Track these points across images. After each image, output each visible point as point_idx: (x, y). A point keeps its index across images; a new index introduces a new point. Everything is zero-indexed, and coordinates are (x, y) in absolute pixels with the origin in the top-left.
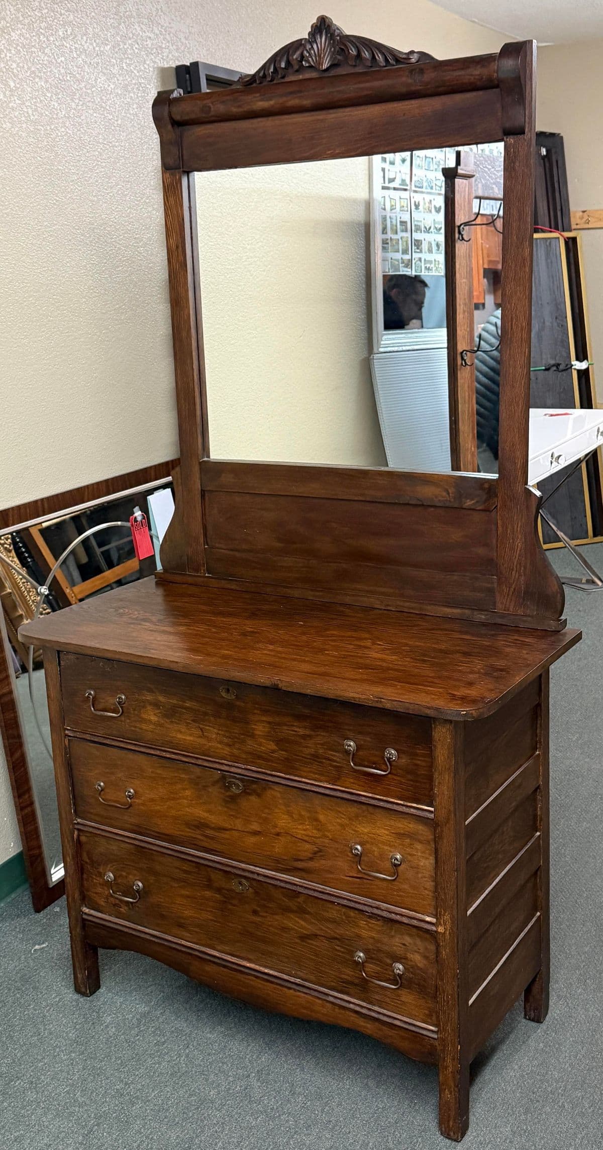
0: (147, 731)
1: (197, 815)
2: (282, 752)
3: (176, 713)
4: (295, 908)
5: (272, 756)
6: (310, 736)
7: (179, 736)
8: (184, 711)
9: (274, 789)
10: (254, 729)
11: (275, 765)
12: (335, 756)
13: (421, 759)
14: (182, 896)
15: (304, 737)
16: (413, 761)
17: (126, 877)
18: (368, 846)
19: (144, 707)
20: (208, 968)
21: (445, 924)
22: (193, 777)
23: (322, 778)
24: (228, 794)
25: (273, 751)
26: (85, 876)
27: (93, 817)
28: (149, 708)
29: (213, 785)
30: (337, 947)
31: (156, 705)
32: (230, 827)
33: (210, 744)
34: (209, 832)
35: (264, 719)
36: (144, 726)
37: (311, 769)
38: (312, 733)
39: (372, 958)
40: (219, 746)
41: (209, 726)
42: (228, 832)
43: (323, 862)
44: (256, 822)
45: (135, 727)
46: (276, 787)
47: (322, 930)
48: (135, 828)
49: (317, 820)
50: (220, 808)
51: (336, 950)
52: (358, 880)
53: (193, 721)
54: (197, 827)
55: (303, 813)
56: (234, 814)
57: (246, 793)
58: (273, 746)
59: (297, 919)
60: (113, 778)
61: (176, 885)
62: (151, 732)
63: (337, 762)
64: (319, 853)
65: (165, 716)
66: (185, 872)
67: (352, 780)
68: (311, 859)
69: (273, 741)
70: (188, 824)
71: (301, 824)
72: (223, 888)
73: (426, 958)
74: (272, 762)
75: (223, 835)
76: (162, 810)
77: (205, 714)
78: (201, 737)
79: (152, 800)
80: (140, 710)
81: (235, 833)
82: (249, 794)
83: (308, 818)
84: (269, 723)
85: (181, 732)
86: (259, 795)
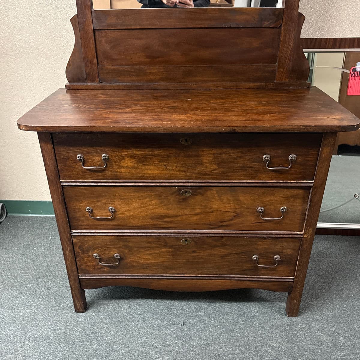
0: (126, 173)
1: (160, 212)
2: (220, 169)
3: (147, 159)
4: (219, 245)
5: (213, 172)
6: (241, 157)
7: (149, 172)
8: (153, 157)
9: (212, 190)
10: (203, 159)
11: (215, 177)
12: (255, 165)
13: (311, 157)
14: (147, 254)
15: (236, 158)
16: (307, 159)
17: (108, 254)
18: (268, 207)
19: (123, 159)
20: (162, 282)
21: (308, 233)
22: (157, 193)
23: (246, 178)
24: (182, 197)
25: (215, 170)
26: (78, 259)
27: (84, 227)
28: (127, 159)
29: (171, 195)
30: (243, 257)
31: (133, 156)
32: (181, 214)
33: (171, 173)
34: (166, 219)
35: (211, 152)
36: (123, 171)
37: (239, 175)
38: (243, 155)
39: (262, 257)
40: (177, 173)
41: (171, 163)
42: (180, 217)
43: (239, 219)
44: (198, 208)
45: (116, 172)
46: (214, 188)
47: (234, 251)
48: (114, 227)
49: (238, 200)
50: (175, 206)
51: (243, 258)
52: (259, 224)
53: (159, 162)
54: (159, 218)
55: (230, 198)
56: (184, 207)
57: (193, 195)
58: (215, 167)
59: (220, 249)
60: (99, 204)
61: (143, 250)
62: (128, 173)
63: (256, 168)
64: (238, 215)
65: (138, 162)
66: (150, 242)
67: (264, 176)
68: (231, 220)
69: (215, 164)
70: (152, 218)
71: (228, 204)
72: (174, 245)
73: (294, 249)
74: (213, 175)
75: (176, 219)
76: (135, 214)
77: (169, 156)
78: (165, 170)
79: (128, 210)
80: (120, 162)
81: (184, 217)
82: (196, 195)
83: (233, 200)
84: (213, 154)
85: (150, 170)
86: (202, 195)
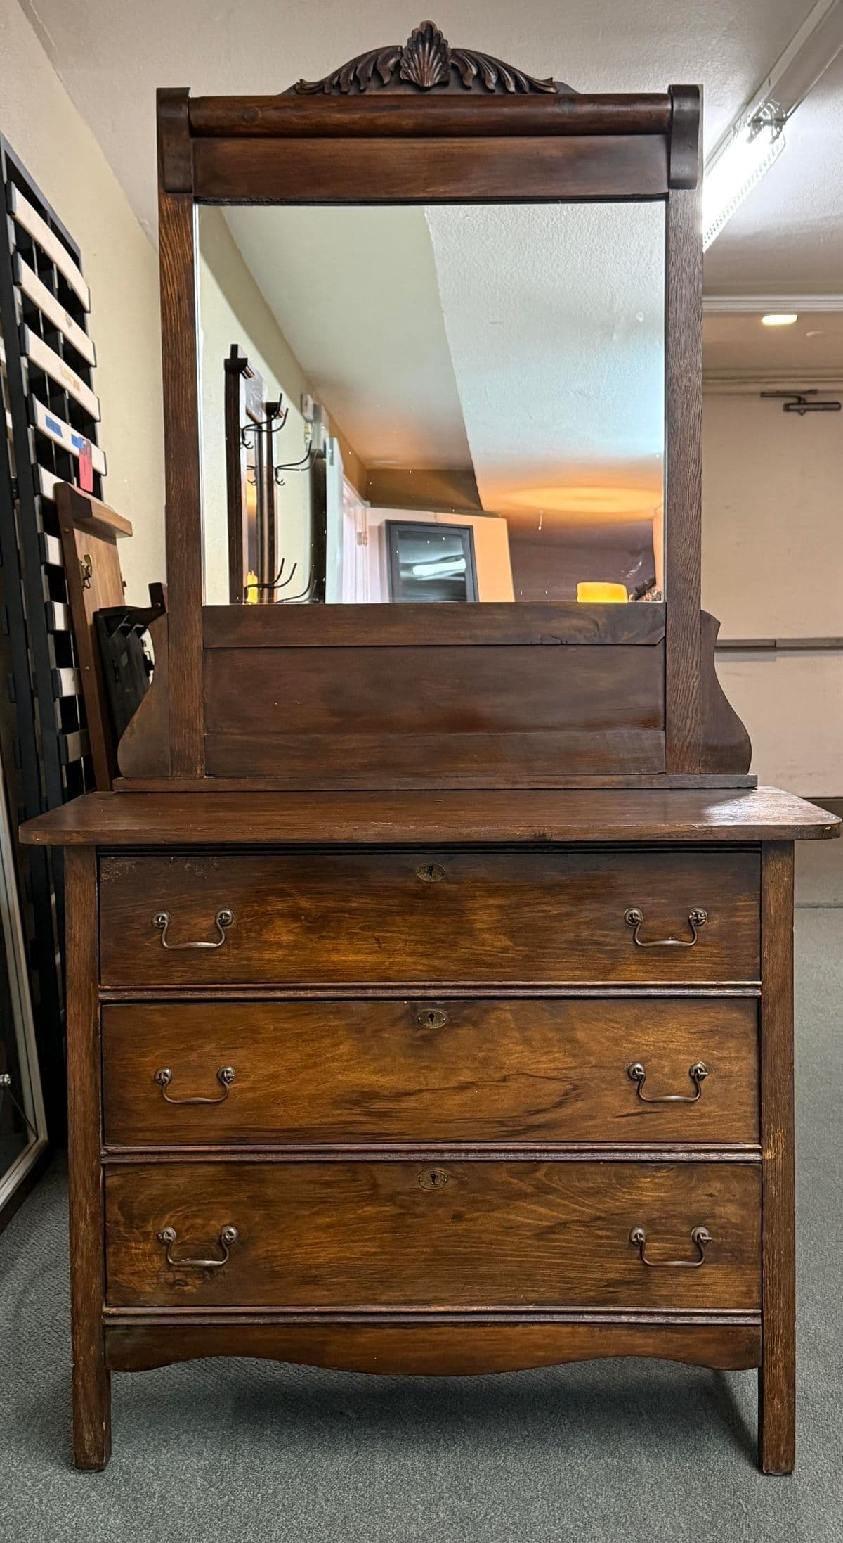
0: (274, 961)
1: (359, 1082)
2: (520, 948)
3: (331, 921)
4: (530, 1190)
5: (502, 958)
6: (568, 915)
7: (335, 958)
8: (347, 916)
9: (502, 1009)
10: (473, 922)
11: (509, 970)
12: (607, 936)
13: (742, 914)
14: (318, 1228)
15: (557, 918)
16: (733, 919)
17: (204, 1226)
18: (654, 1062)
19: (270, 922)
20: (362, 1338)
21: (776, 1145)
22: (354, 1020)
23: (587, 974)
24: (419, 1034)
25: (505, 950)
26: (111, 1249)
27: (140, 1135)
28: (279, 922)
29: (393, 1026)
30: (600, 1233)
31: (294, 915)
32: (418, 1088)
33: (391, 960)
34: (378, 1105)
35: (492, 902)
36: (267, 955)
37: (568, 964)
38: (574, 909)
39: (657, 1232)
40: (409, 959)
41: (392, 931)
42: (413, 1098)
43: (580, 1104)
44: (467, 1068)
45: (249, 959)
46: (506, 1005)
47: (575, 1211)
48: (231, 1134)
49: (571, 1040)
50: (402, 1060)
51: (601, 1237)
52: (636, 1118)
53: (362, 928)
54: (356, 1103)
55: (550, 1035)
56: (426, 1064)
57: (452, 1025)
58: (505, 942)
59: (532, 1207)
60: (194, 1056)
61: (306, 1213)
62: (280, 961)
63: (611, 945)
64: (575, 1091)
65: (309, 930)
66: (329, 1184)
67: (633, 968)
68: (559, 1105)
69: (504, 934)
70: (337, 1103)
71: (546, 1053)
72: (399, 1193)
73: (743, 1205)
74: (502, 966)
75: (404, 1105)
76: (289, 1090)
77: (388, 913)
78: (376, 952)
79: (273, 1077)
80: (261, 929)
81: (426, 1096)
82: (458, 1026)
83: (560, 1041)
84: (499, 907)
85: (338, 951)
86: (475, 1024)
